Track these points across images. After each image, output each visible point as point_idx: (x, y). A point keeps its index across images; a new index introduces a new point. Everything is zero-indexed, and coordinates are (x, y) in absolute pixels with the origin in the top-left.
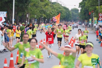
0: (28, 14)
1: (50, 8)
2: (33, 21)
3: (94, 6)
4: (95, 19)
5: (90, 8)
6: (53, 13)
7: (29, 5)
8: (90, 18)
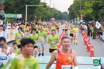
0: (35, 15)
1: (49, 12)
2: (39, 20)
3: (77, 10)
4: (78, 18)
5: (75, 11)
6: (51, 15)
7: (36, 10)
8: (75, 18)
